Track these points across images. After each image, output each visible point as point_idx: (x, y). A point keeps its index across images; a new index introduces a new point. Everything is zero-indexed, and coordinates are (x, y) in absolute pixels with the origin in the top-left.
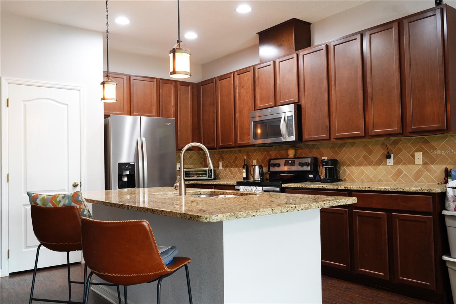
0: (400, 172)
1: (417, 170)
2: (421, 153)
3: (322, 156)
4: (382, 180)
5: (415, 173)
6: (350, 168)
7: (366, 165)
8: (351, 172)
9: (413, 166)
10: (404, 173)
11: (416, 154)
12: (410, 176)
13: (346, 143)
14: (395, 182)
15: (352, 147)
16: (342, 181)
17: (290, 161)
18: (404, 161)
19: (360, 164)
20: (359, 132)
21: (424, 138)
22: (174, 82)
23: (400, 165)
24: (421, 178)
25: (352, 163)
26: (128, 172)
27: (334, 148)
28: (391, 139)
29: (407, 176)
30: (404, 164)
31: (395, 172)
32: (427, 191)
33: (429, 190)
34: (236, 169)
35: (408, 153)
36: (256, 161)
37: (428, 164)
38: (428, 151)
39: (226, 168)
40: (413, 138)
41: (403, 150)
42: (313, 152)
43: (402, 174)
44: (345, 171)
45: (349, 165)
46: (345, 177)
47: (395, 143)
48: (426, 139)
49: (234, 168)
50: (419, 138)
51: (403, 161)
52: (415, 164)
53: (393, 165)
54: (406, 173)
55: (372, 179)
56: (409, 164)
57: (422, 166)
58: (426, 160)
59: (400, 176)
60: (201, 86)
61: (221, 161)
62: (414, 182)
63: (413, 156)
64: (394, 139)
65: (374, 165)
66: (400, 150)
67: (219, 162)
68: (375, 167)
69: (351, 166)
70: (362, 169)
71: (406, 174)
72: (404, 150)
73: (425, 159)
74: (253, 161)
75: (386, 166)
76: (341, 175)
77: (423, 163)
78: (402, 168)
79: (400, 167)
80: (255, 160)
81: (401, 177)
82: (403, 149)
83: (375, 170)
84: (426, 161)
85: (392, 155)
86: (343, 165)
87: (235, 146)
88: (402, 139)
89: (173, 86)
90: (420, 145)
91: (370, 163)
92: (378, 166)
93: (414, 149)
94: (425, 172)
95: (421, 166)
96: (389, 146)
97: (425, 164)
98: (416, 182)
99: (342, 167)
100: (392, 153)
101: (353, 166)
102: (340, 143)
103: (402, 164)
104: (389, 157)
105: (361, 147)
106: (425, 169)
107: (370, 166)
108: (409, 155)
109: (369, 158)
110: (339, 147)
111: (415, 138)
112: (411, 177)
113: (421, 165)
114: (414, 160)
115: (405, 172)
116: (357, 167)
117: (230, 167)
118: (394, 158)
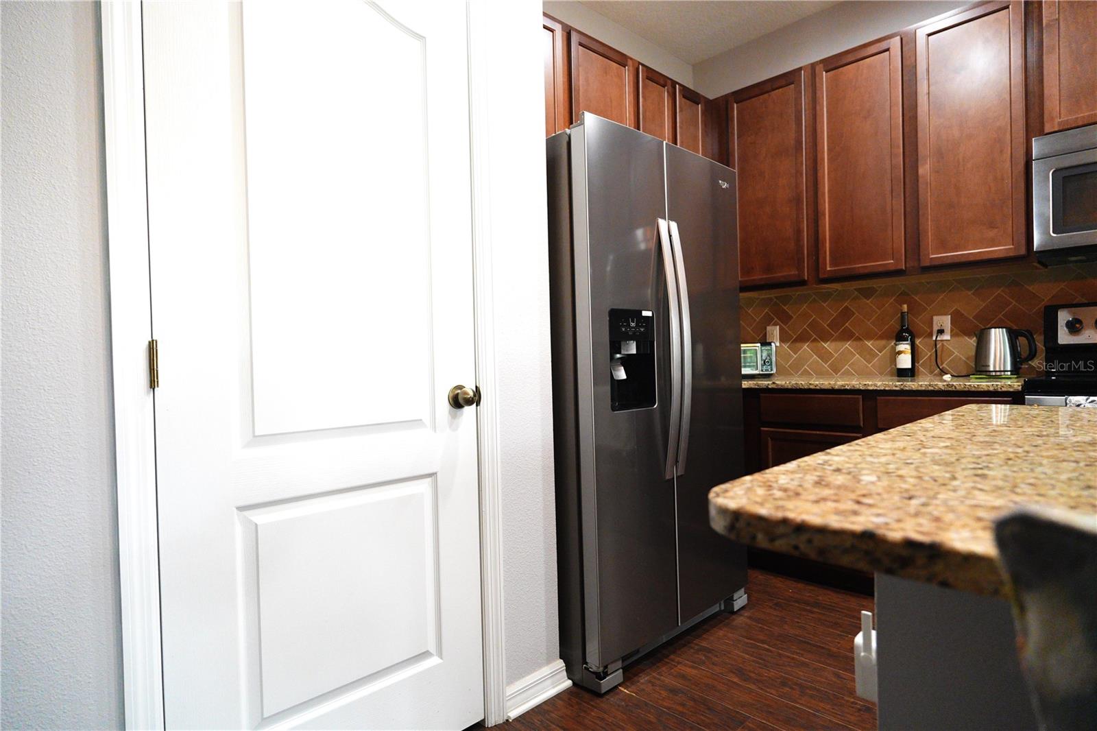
22: (669, 82)
26: (632, 349)
34: (848, 345)
36: (950, 316)
39: (798, 345)
49: (834, 344)
60: (735, 105)
61: (775, 324)
67: (769, 328)
74: (932, 319)
80: (946, 314)
87: (906, 267)
89: (668, 92)
117: (815, 340)
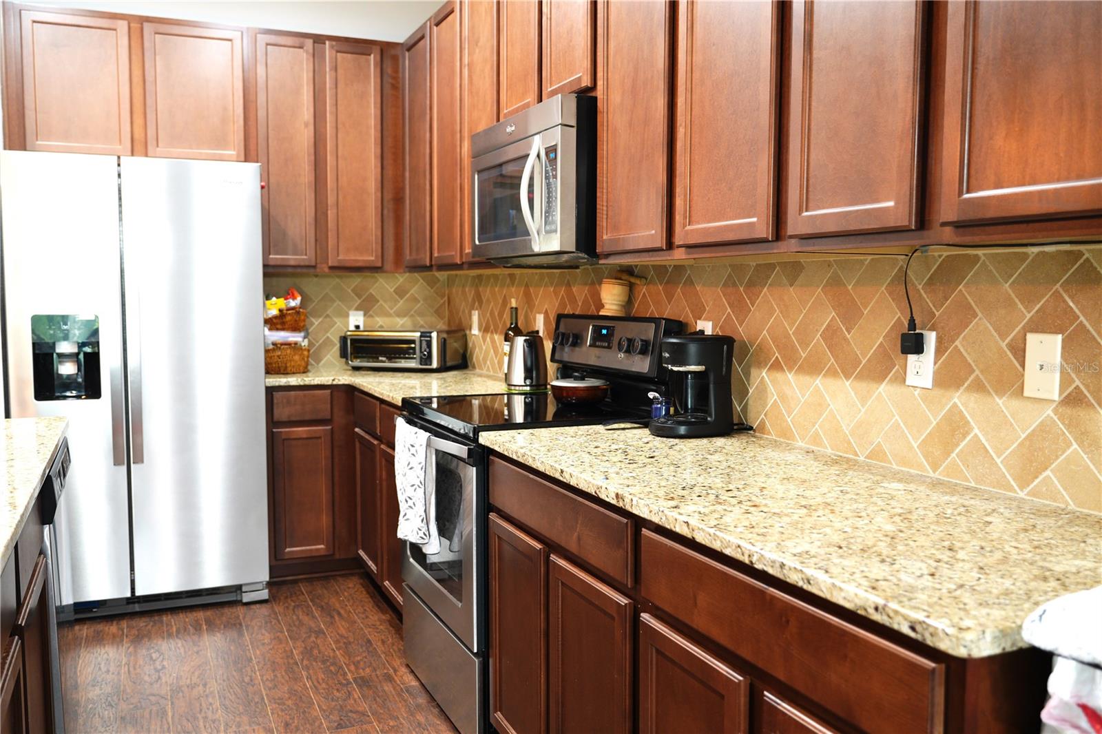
0: (954, 427)
1: (1029, 431)
2: (1060, 337)
3: (700, 319)
4: (886, 456)
5: (1021, 445)
6: (778, 376)
7: (832, 373)
8: (783, 397)
9: (1015, 403)
10: (972, 435)
11: (1032, 339)
12: (999, 457)
13: (771, 267)
14: (934, 472)
15: (791, 286)
16: (751, 428)
17: (604, 327)
18: (977, 372)
19: (812, 367)
20: (754, 220)
21: (1081, 254)
22: (311, 41)
23: (962, 389)
24: (1048, 473)
25: (787, 360)
27: (734, 285)
28: (934, 256)
29: (987, 451)
30: (979, 387)
31: (937, 424)
32: (913, 629)
33: (918, 628)
35: (1000, 335)
36: (543, 316)
37: (1090, 405)
38: (1091, 329)
40: (1026, 255)
41: (975, 315)
42: (675, 296)
43: (964, 436)
44: (762, 389)
45: (777, 366)
46: (763, 416)
47: (947, 276)
48: (1087, 259)
49: (500, 336)
50: (1052, 256)
51: (974, 371)
52: (1026, 394)
53: (929, 385)
54: (980, 435)
55: (849, 443)
56: (1001, 392)
57: (1055, 411)
58: (1077, 382)
59: (958, 445)
60: (407, 53)
61: (476, 309)
62: (1011, 489)
63: (1019, 351)
64: (945, 254)
65: (860, 377)
66: (966, 314)
67: (473, 312)
68: (863, 386)
69: (782, 369)
70: (817, 390)
71: (984, 441)
72: (980, 315)
73: (1074, 376)
74: (535, 317)
75: (904, 389)
76: (750, 402)
77: (1060, 394)
78: (966, 408)
79: (959, 399)
80: (541, 312)
81: (957, 450)
82: (977, 310)
83: (864, 400)
84: (1077, 388)
85: (931, 339)
86: (760, 365)
88: (977, 258)
89: (308, 52)
90: (1057, 291)
91: (848, 368)
92: (875, 385)
93: (1029, 316)
94: (1069, 445)
95: (1050, 412)
96: (922, 292)
97: (1073, 399)
98: (1022, 490)
99: (754, 372)
100: (932, 329)
101: (790, 369)
102: (755, 264)
103: (968, 389)
104: (913, 344)
105: (818, 287)
106: (1068, 427)
107: (847, 381)
108: (1004, 345)
109: (845, 339)
110: (751, 284)
111: (1038, 254)
112: (1002, 462)
113: (1054, 405)
114: (1023, 375)
115: (976, 431)
116: (806, 379)
117: (492, 331)
118: (939, 351)
